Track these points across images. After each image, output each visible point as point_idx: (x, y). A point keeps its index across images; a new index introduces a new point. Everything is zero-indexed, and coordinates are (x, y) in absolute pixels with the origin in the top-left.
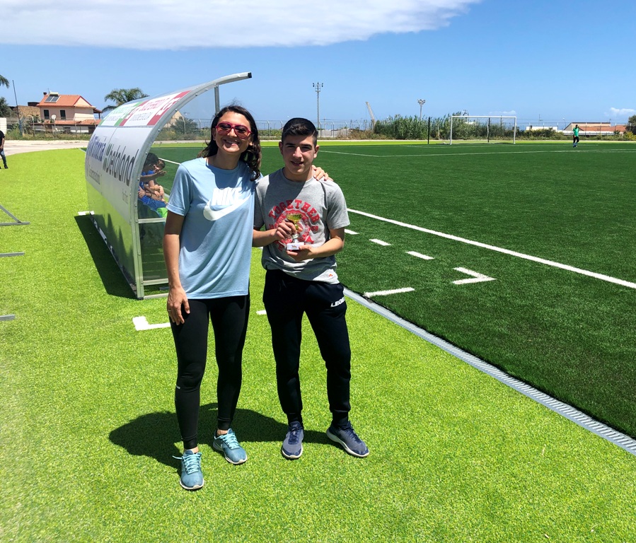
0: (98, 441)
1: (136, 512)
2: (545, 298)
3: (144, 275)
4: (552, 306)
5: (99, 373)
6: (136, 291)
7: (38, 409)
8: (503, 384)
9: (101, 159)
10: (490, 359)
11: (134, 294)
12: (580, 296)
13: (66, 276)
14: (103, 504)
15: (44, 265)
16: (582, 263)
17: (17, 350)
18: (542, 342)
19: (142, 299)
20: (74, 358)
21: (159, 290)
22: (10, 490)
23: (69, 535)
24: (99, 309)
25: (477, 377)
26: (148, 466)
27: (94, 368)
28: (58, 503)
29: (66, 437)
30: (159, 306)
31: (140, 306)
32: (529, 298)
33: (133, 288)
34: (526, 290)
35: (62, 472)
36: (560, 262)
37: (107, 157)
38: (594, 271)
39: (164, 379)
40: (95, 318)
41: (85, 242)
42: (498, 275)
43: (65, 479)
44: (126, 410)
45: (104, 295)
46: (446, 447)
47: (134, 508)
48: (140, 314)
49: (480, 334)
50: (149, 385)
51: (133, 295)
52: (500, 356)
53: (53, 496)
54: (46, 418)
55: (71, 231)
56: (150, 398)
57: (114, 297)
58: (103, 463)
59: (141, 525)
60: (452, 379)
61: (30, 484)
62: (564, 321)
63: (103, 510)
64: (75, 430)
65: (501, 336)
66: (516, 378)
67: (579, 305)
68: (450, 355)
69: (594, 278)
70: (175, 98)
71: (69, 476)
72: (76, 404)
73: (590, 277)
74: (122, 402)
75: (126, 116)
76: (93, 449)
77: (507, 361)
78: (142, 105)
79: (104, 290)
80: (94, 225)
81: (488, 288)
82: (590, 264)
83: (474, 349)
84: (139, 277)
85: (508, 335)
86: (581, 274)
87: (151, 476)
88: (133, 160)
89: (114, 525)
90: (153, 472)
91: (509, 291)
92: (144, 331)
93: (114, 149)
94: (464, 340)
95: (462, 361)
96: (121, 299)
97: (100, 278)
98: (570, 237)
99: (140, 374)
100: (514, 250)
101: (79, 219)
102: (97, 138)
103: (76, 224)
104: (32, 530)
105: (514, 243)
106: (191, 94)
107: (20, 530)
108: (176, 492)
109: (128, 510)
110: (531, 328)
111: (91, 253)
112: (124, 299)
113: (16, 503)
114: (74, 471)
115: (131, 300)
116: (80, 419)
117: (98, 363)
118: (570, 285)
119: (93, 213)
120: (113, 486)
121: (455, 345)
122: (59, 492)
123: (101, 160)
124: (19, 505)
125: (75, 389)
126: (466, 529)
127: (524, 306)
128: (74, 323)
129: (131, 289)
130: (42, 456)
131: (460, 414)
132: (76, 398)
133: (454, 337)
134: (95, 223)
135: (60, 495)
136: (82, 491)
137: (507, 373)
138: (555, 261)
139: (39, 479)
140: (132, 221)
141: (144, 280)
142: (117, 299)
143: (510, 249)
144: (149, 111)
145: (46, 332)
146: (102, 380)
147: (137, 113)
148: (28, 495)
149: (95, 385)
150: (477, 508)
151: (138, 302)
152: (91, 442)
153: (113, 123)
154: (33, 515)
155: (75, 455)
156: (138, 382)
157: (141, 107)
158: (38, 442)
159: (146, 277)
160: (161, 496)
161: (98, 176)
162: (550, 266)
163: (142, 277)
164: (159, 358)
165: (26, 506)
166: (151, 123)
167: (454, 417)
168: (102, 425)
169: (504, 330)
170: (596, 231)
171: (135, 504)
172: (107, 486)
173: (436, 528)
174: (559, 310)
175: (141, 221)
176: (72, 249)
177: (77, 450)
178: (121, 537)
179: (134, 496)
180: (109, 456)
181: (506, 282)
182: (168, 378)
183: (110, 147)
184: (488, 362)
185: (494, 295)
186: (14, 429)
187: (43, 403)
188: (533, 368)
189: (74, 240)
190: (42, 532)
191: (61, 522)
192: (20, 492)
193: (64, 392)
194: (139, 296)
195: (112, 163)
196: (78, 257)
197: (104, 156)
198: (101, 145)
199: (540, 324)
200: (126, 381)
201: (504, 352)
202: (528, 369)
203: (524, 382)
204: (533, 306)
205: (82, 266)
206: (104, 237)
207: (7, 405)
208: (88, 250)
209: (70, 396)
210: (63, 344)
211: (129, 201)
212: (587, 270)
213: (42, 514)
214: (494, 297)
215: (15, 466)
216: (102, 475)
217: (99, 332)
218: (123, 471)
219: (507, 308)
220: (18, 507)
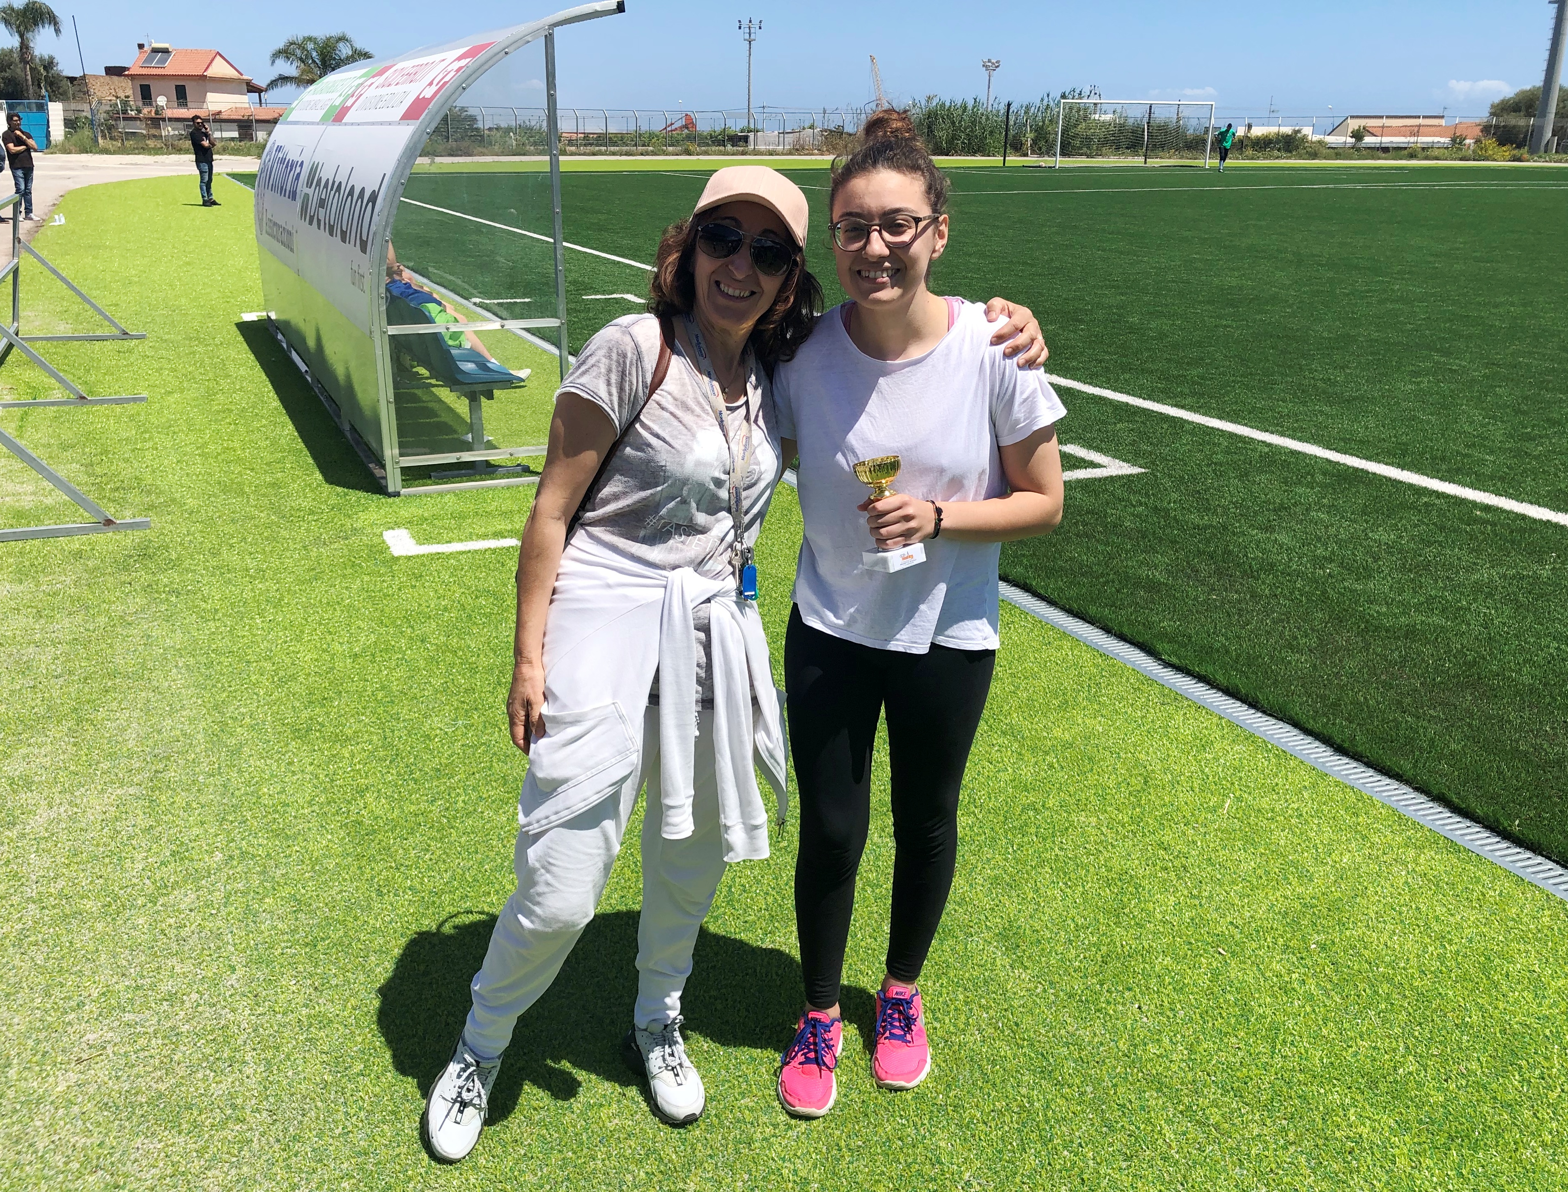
0: (347, 755)
1: (434, 877)
2: (1255, 512)
3: (400, 448)
4: (1268, 528)
5: (330, 633)
6: (385, 478)
7: (224, 695)
8: (1151, 681)
9: (293, 195)
10: (1125, 630)
11: (379, 484)
12: (1331, 508)
13: (237, 445)
14: (372, 859)
15: (190, 422)
16: (1344, 440)
17: (166, 586)
18: (1239, 601)
19: (397, 494)
20: (278, 604)
21: (430, 477)
22: (196, 831)
23: (318, 908)
24: (312, 513)
25: (1096, 666)
26: (448, 801)
27: (320, 624)
28: (290, 856)
29: (287, 745)
30: (435, 511)
31: (394, 507)
32: (1219, 510)
33: (378, 472)
34: (1212, 494)
35: (288, 805)
36: (1293, 438)
37: (310, 191)
38: (1368, 458)
39: (460, 648)
40: (308, 530)
41: (264, 377)
42: (1153, 463)
43: (295, 817)
44: (392, 702)
45: (319, 485)
46: (1027, 790)
47: (430, 869)
48: (397, 525)
49: (1107, 582)
50: (432, 658)
51: (378, 488)
52: (1148, 625)
53: (277, 843)
54: (242, 710)
55: (233, 354)
56: (437, 682)
57: (339, 489)
58: (362, 792)
59: (446, 898)
60: (1044, 667)
61: (232, 822)
62: (1291, 560)
63: (372, 869)
64: (301, 733)
65: (1153, 586)
66: (1178, 669)
67: (1326, 527)
68: (1041, 623)
69: (1367, 472)
70: (459, 59)
71: (301, 811)
72: (295, 687)
73: (1356, 470)
74: (383, 688)
75: (346, 100)
76: (339, 768)
77: (1163, 636)
78: (381, 73)
79: (318, 476)
80: (278, 342)
81: (1130, 490)
82: (1360, 441)
83: (1092, 610)
84: (390, 451)
85: (1166, 585)
86: (1338, 463)
87: (455, 818)
88: (373, 198)
89: (395, 895)
90: (457, 811)
91: (1175, 496)
92: (409, 558)
93: (326, 174)
94: (1073, 592)
95: (1065, 635)
96: (355, 496)
97: (306, 452)
98: (1319, 384)
99: (411, 638)
100: (1191, 409)
101: (244, 328)
102: (279, 149)
103: (241, 338)
104: (250, 898)
105: (1193, 394)
106: (496, 49)
107: (227, 897)
108: (504, 846)
109: (420, 872)
110: (1219, 573)
111: (282, 400)
112: (361, 494)
113: (212, 852)
114: (310, 803)
115: (375, 497)
116: (305, 714)
117: (326, 616)
118: (1311, 486)
119: (273, 316)
120: (387, 831)
121: (1051, 603)
122: (287, 837)
123: (294, 199)
124: (219, 856)
125: (288, 660)
126: (1062, 933)
127: (1206, 527)
128: (267, 539)
129: (372, 474)
130: (246, 775)
131: (1057, 732)
132: (293, 678)
133: (1051, 587)
134: (280, 337)
135: (290, 843)
136: (329, 837)
137: (1161, 659)
138: (1282, 434)
139: (249, 815)
140: (376, 329)
141: (401, 455)
142: (346, 494)
143: (1183, 407)
144: (401, 88)
145: (214, 555)
146: (336, 646)
147: (371, 92)
148: (233, 840)
149: (326, 656)
150: (1085, 901)
151: (391, 500)
152: (334, 756)
153: (318, 115)
154: (246, 873)
155: (308, 777)
156: (409, 652)
157: (381, 80)
158: (236, 752)
159: (404, 451)
160: (477, 853)
161: (290, 233)
162: (1269, 445)
163: (396, 451)
164: (446, 609)
165: (231, 858)
166: (411, 114)
167: (1045, 738)
168: (350, 727)
169: (1160, 576)
170: (1382, 370)
171: (430, 863)
172: (375, 831)
173: (1005, 929)
174: (1283, 538)
175: (393, 330)
176: (240, 389)
177: (310, 769)
178: (412, 914)
179: (428, 850)
180: (371, 780)
181: (1170, 476)
182: (469, 647)
183: (314, 170)
184: (1122, 637)
185: (1141, 504)
186: (186, 727)
187: (233, 683)
188: (1218, 651)
189: (242, 371)
190: (267, 900)
191: (299, 886)
192: (216, 835)
193: (268, 665)
194: (391, 489)
195: (322, 203)
196: (254, 407)
197: (302, 188)
198: (291, 165)
199: (1239, 565)
200: (386, 650)
201: (1155, 619)
202: (1207, 652)
203: (1195, 677)
204: (1225, 528)
205: (264, 426)
206: (303, 368)
207: (167, 684)
208: (272, 394)
209: (282, 673)
210: (251, 577)
211: (367, 288)
212: (1352, 455)
213: (263, 872)
214: (1141, 509)
215: (199, 790)
216: (363, 812)
217: (320, 555)
218: (401, 807)
219: (1168, 531)
220: (216, 859)
